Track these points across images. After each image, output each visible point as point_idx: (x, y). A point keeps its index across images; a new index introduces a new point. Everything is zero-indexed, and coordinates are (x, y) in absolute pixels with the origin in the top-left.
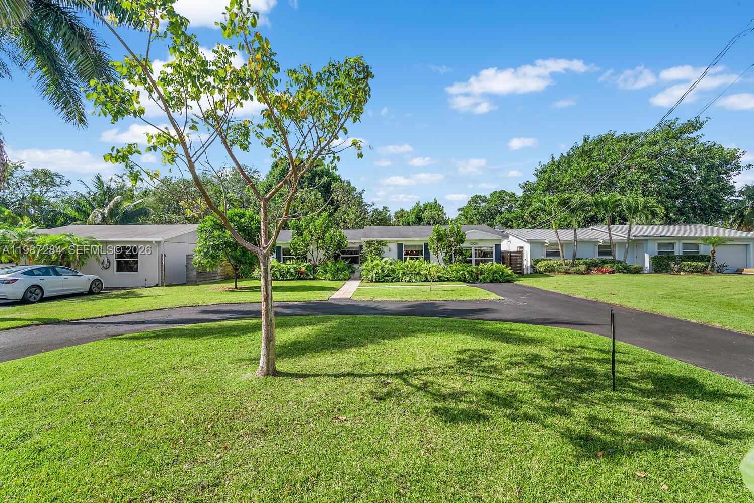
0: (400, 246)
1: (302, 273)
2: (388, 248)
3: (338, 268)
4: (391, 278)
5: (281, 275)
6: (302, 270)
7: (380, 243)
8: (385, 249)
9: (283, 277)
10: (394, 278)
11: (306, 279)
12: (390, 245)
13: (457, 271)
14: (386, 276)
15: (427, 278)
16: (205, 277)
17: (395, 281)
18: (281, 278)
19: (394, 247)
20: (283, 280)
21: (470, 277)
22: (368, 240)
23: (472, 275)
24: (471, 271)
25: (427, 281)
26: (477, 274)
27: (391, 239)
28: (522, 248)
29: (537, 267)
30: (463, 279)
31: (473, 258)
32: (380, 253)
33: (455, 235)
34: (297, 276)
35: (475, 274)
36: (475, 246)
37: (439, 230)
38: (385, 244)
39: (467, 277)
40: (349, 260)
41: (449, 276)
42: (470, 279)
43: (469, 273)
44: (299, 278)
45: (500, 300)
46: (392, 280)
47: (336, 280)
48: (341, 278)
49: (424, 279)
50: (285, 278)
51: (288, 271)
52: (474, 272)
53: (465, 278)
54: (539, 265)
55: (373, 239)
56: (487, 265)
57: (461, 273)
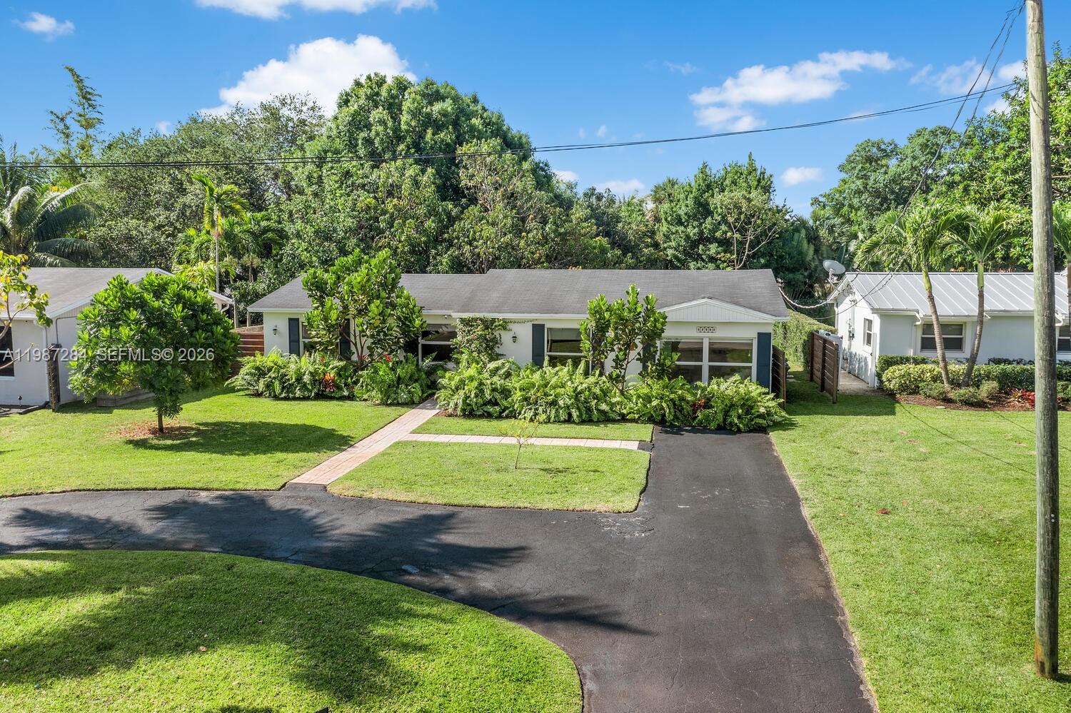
0: (538, 329)
1: (327, 385)
2: (511, 334)
3: (399, 378)
4: (497, 409)
5: (283, 388)
6: (327, 377)
7: (488, 324)
8: (506, 337)
9: (288, 392)
10: (506, 408)
11: (332, 398)
12: (516, 328)
13: (648, 399)
14: (490, 402)
15: (570, 415)
17: (507, 417)
18: (283, 395)
19: (525, 333)
20: (286, 399)
21: (678, 414)
22: (466, 316)
23: (683, 409)
24: (682, 399)
25: (569, 420)
26: (695, 407)
27: (515, 314)
28: (870, 322)
29: (884, 379)
30: (660, 418)
31: (706, 364)
32: (490, 347)
33: (641, 320)
34: (316, 390)
35: (691, 406)
36: (710, 335)
37: (601, 308)
38: (505, 325)
39: (667, 415)
40: (434, 354)
41: (625, 411)
42: (678, 418)
43: (674, 404)
44: (320, 396)
45: (619, 512)
46: (501, 413)
47: (391, 405)
48: (403, 401)
49: (563, 416)
50: (291, 395)
51: (299, 380)
52: (688, 402)
53: (664, 415)
54: (887, 375)
55: (478, 315)
56: (726, 385)
57: (655, 403)
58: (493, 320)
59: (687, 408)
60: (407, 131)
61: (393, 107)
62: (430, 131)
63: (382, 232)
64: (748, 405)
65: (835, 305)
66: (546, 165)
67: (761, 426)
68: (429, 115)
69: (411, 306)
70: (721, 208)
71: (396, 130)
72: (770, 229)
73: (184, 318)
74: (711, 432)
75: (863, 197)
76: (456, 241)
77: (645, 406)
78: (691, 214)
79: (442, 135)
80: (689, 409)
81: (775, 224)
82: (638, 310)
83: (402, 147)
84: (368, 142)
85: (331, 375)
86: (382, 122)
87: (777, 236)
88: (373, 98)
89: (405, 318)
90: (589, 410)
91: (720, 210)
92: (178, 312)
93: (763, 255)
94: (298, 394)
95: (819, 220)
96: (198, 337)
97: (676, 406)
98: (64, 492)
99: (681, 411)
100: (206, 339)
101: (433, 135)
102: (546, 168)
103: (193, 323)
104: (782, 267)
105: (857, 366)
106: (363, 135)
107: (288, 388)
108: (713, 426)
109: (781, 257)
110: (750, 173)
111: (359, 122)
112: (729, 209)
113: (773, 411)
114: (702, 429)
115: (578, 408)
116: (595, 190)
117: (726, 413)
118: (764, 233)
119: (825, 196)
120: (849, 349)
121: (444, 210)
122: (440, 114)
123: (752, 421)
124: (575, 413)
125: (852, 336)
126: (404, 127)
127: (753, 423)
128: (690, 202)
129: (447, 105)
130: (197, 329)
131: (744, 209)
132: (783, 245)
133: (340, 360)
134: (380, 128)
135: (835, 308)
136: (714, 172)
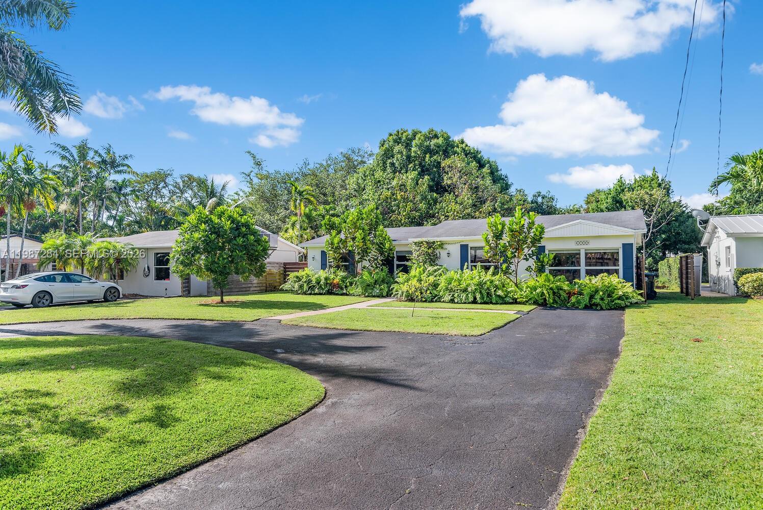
0: (464, 248)
1: (334, 286)
2: (447, 252)
5: (309, 288)
6: (335, 282)
7: (430, 245)
8: (443, 254)
9: (311, 290)
11: (337, 294)
12: (449, 248)
13: (535, 289)
15: (475, 298)
16: (232, 288)
17: (436, 301)
18: (309, 292)
19: (456, 251)
20: (310, 294)
21: (557, 299)
22: (416, 240)
23: (560, 295)
24: (560, 289)
25: (475, 302)
26: (570, 294)
27: (448, 238)
28: (729, 248)
29: (739, 285)
30: (542, 301)
31: (583, 268)
32: (432, 259)
33: (525, 230)
34: (327, 289)
35: (567, 294)
36: (585, 247)
37: (496, 223)
38: (442, 245)
39: (547, 299)
40: (401, 268)
41: (516, 297)
42: (557, 303)
43: (554, 293)
44: (330, 293)
45: (466, 336)
46: (432, 299)
47: (368, 296)
48: (375, 294)
49: (471, 299)
50: (313, 292)
51: (318, 283)
52: (565, 291)
53: (545, 299)
54: (742, 280)
55: (424, 239)
56: (596, 280)
57: (539, 290)
58: (434, 243)
59: (564, 295)
60: (415, 157)
61: (408, 146)
62: (428, 156)
63: (394, 211)
64: (609, 292)
65: (708, 247)
66: (506, 177)
67: (619, 305)
68: (428, 147)
69: (384, 236)
70: (631, 202)
71: (409, 157)
72: (668, 214)
73: (231, 229)
74: (581, 309)
75: (744, 193)
76: (437, 214)
77: (532, 293)
78: (610, 208)
79: (435, 157)
80: (565, 295)
81: (671, 211)
82: (522, 223)
83: (411, 165)
84: (393, 164)
85: (336, 281)
86: (400, 153)
87: (674, 218)
88: (397, 141)
89: (382, 244)
90: (489, 294)
91: (630, 204)
92: (228, 225)
93: (664, 232)
94: (317, 291)
95: (709, 210)
96: (238, 240)
97: (556, 292)
98: (135, 319)
99: (559, 298)
100: (243, 242)
101: (430, 157)
102: (506, 179)
103: (236, 233)
104: (680, 241)
105: (723, 285)
106: (389, 161)
107: (311, 288)
108: (582, 306)
109: (678, 234)
110: (652, 180)
111: (388, 154)
112: (636, 202)
113: (631, 295)
114: (574, 307)
115: (481, 292)
116: (540, 193)
117: (592, 297)
118: (664, 217)
119: (719, 202)
120: (718, 274)
121: (431, 197)
122: (435, 146)
123: (613, 302)
124: (478, 296)
125: (719, 264)
126: (413, 154)
127: (613, 303)
128: (610, 200)
129: (440, 141)
130: (239, 236)
131: (647, 201)
132: (679, 226)
133: (344, 272)
134: (399, 156)
135: (708, 250)
136: (627, 182)
